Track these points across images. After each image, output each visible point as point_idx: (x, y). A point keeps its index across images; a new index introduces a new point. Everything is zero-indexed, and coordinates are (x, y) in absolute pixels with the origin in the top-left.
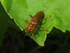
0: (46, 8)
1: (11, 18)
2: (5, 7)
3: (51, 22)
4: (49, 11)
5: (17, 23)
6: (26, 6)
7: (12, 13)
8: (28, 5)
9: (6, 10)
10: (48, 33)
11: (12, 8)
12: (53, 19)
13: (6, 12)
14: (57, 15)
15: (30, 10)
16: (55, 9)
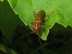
0: (49, 5)
1: (16, 14)
2: (11, 4)
3: (54, 18)
4: (52, 8)
5: (22, 19)
6: (31, 4)
7: (17, 9)
8: (33, 3)
9: (11, 7)
10: (51, 28)
11: (17, 5)
12: (56, 15)
13: (12, 8)
14: (59, 12)
15: (34, 7)
16: (58, 7)
